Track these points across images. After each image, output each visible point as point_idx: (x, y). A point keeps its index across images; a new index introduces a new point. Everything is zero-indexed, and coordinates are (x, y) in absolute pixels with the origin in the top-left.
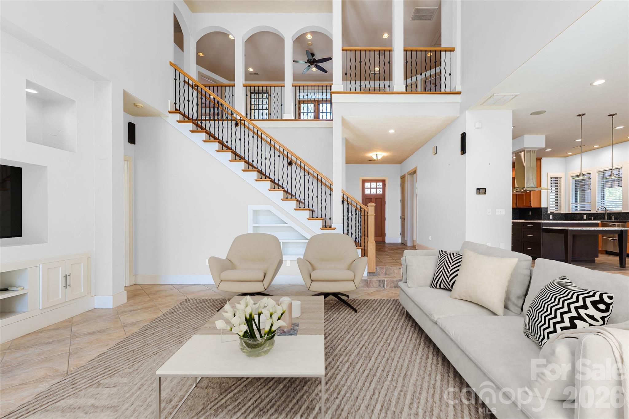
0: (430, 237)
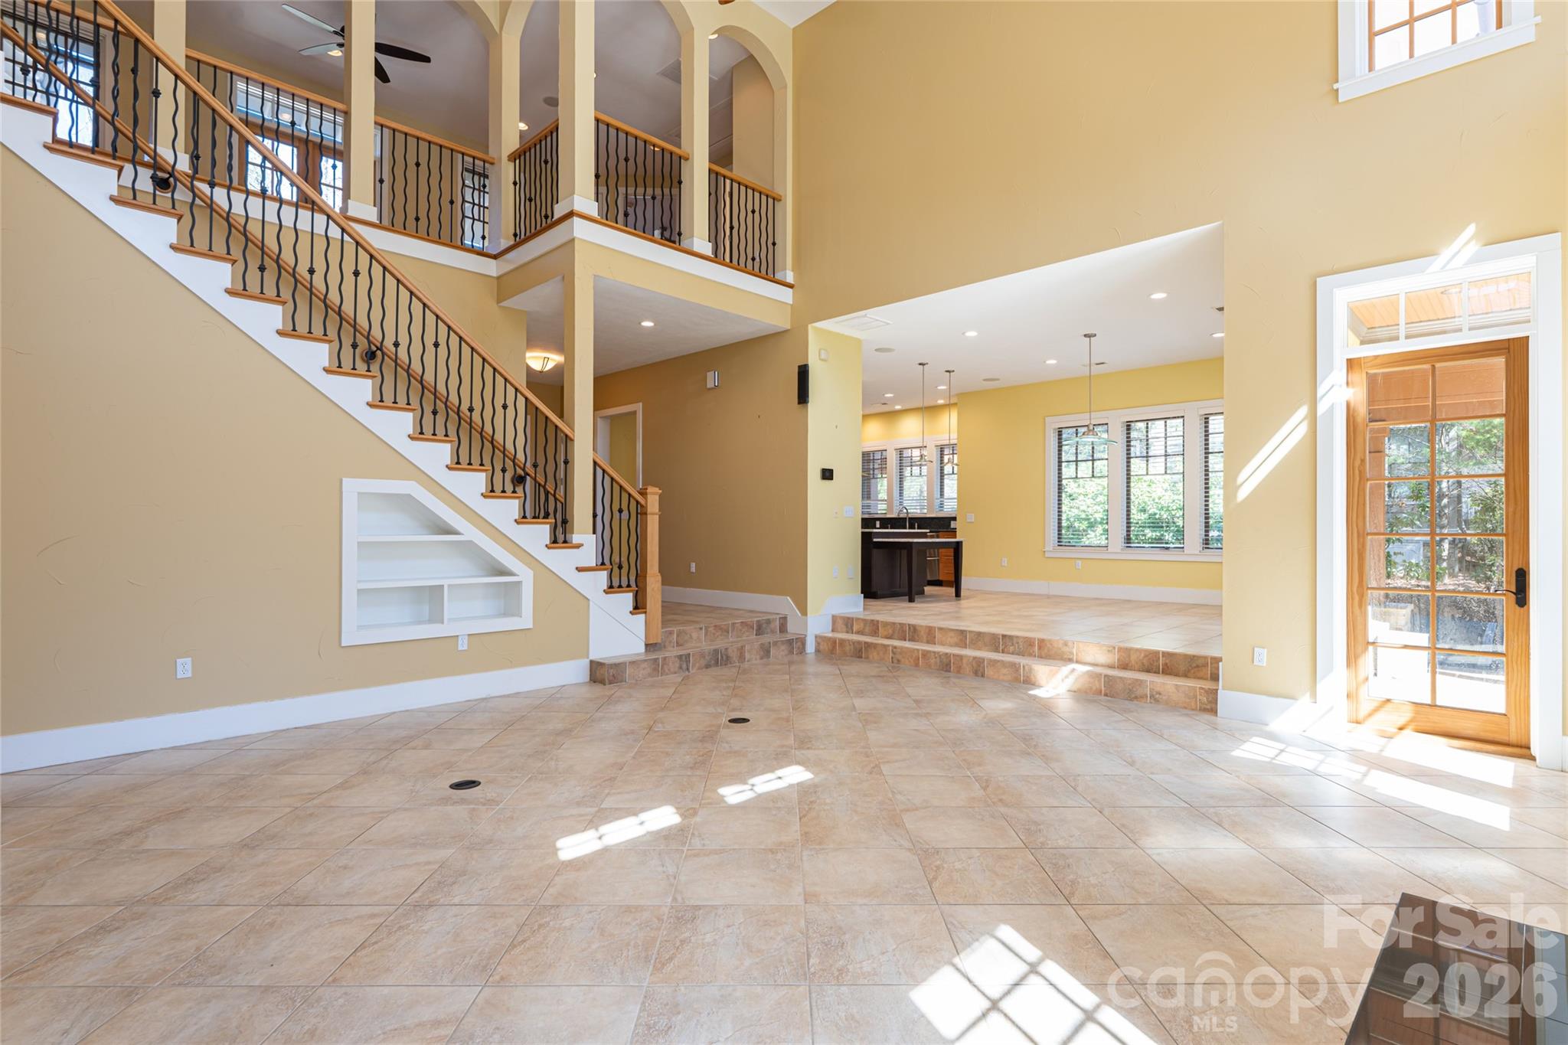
0: (693, 565)
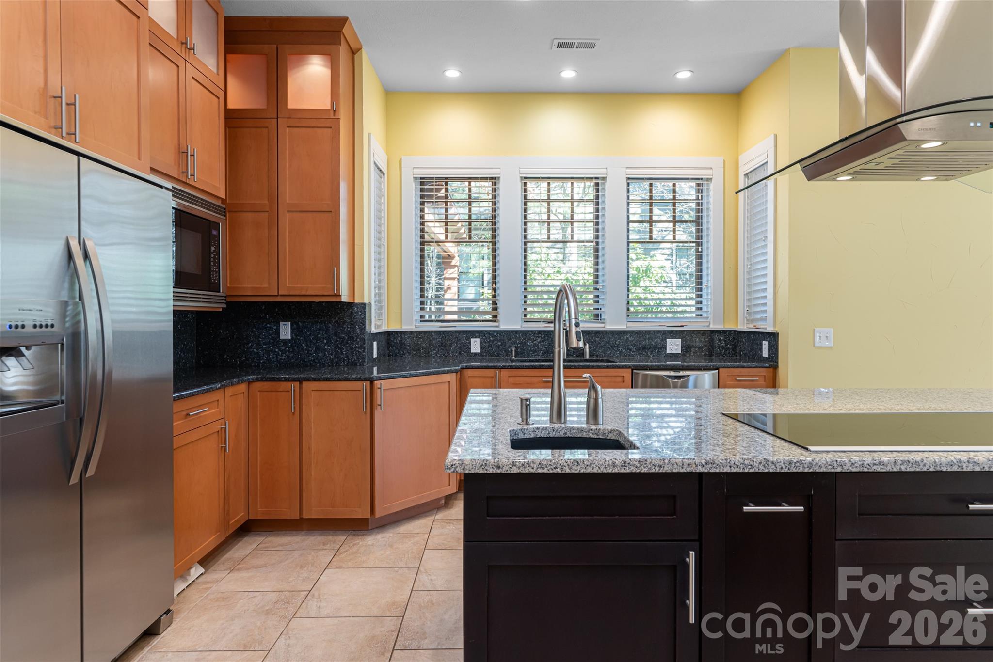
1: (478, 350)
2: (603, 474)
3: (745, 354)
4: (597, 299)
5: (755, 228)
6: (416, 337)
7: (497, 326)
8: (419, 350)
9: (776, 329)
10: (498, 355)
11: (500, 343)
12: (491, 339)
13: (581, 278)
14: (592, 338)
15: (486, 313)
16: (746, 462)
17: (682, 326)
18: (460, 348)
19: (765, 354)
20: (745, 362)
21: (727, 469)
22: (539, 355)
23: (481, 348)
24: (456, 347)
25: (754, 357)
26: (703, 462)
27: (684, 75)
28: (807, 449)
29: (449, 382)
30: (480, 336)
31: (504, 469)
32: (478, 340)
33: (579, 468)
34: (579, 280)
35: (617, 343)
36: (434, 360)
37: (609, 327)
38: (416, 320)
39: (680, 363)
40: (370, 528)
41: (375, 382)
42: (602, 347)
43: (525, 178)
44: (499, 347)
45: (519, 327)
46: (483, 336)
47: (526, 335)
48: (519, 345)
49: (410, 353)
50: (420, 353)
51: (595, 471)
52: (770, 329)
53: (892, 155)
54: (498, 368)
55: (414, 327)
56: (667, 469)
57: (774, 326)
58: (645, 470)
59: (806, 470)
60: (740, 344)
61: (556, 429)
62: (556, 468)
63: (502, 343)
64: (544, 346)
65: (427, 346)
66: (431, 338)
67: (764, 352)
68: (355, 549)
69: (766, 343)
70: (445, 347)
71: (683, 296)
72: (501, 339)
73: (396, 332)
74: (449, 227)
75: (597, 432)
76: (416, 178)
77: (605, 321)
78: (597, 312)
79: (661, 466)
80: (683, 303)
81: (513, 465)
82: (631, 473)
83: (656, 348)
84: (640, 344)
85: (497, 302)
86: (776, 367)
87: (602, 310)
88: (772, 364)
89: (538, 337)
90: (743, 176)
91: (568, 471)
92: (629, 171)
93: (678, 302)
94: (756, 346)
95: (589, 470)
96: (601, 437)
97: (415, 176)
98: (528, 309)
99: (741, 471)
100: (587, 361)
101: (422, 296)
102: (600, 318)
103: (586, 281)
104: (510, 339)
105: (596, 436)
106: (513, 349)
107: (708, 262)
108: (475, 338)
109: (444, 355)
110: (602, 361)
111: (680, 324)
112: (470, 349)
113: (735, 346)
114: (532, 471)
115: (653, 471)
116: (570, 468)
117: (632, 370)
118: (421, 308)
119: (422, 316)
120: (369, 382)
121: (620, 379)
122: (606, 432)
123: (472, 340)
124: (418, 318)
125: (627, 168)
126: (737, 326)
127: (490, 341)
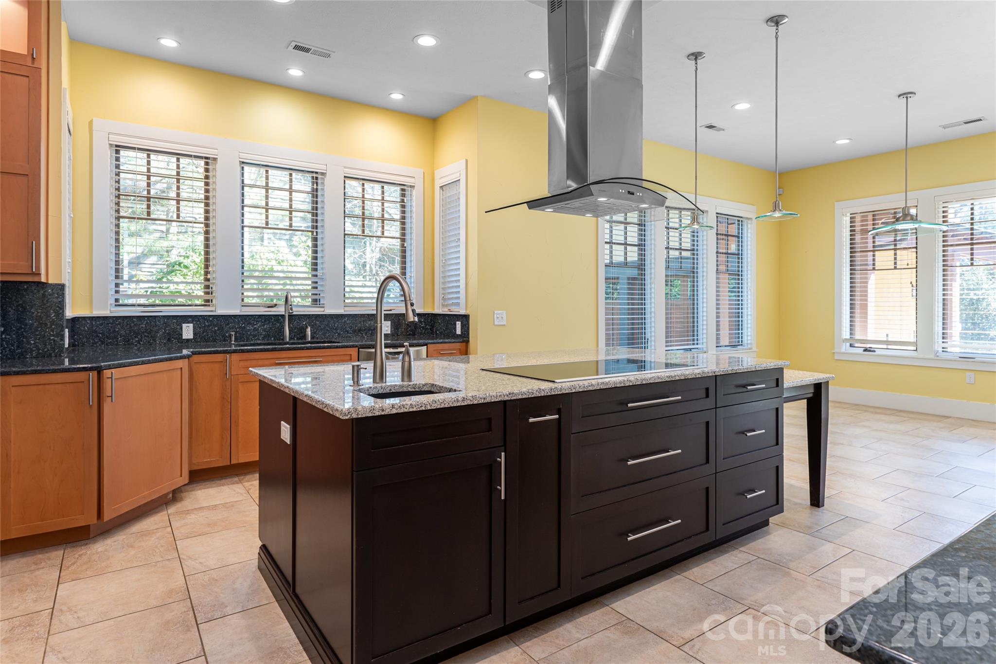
1: (191, 336)
2: (451, 407)
3: (441, 333)
4: (315, 285)
5: (449, 231)
6: (112, 324)
7: (212, 311)
8: (116, 337)
9: (468, 312)
10: (215, 340)
11: (216, 328)
12: (207, 324)
13: (260, 262)
14: (313, 321)
15: (197, 297)
16: (530, 391)
17: (391, 310)
18: (169, 334)
19: (459, 332)
20: (440, 339)
21: (520, 397)
22: (259, 340)
23: (195, 334)
24: (164, 333)
25: (450, 334)
26: (507, 393)
27: (397, 96)
28: (554, 382)
29: (181, 368)
30: (193, 321)
31: (387, 411)
32: (191, 325)
33: (436, 405)
34: (258, 265)
35: (336, 325)
36: (136, 348)
37: (328, 311)
38: (111, 304)
39: (389, 341)
40: (91, 536)
41: (104, 371)
42: (322, 329)
43: (243, 163)
44: (215, 332)
45: (238, 312)
46: (197, 321)
47: (245, 319)
48: (238, 330)
49: (103, 343)
50: (117, 341)
51: (446, 406)
52: (462, 312)
53: (582, 202)
54: (229, 353)
55: (109, 312)
56: (488, 400)
57: (466, 309)
58: (476, 402)
59: (559, 393)
60: (437, 325)
61: (383, 387)
62: (421, 407)
63: (218, 328)
64: (264, 330)
65: (126, 333)
66: (133, 325)
67: (457, 331)
68: (85, 559)
69: (460, 323)
70: (150, 333)
71: (360, 284)
72: (217, 324)
73: (84, 318)
74: (121, 200)
75: (414, 386)
76: (111, 145)
77: (325, 306)
78: (315, 297)
79: (484, 399)
80: (360, 289)
81: (393, 408)
82: (468, 405)
83: (369, 330)
84: (356, 326)
85: (211, 286)
86: (467, 342)
87: (322, 295)
88: (465, 339)
89: (259, 321)
90: (439, 188)
91: (429, 408)
92: (347, 170)
93: (356, 289)
94: (450, 326)
95: (443, 406)
96: (417, 390)
97: (111, 142)
98: (245, 294)
99: (527, 397)
100: (309, 342)
101: (117, 277)
102: (318, 303)
103: (264, 266)
104: (228, 324)
105: (413, 390)
106: (233, 333)
107: (411, 256)
108: (188, 323)
109: (149, 342)
110: (324, 342)
111: (389, 309)
112: (182, 335)
113: (432, 326)
114: (406, 410)
115: (480, 402)
116: (431, 406)
117: (359, 349)
118: (115, 291)
119: (117, 300)
120: (95, 373)
121: (348, 358)
122: (421, 385)
123: (184, 325)
124: (113, 302)
125: (345, 167)
126: (434, 310)
127: (204, 326)
